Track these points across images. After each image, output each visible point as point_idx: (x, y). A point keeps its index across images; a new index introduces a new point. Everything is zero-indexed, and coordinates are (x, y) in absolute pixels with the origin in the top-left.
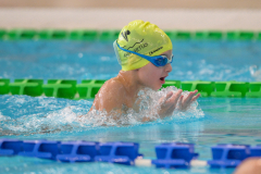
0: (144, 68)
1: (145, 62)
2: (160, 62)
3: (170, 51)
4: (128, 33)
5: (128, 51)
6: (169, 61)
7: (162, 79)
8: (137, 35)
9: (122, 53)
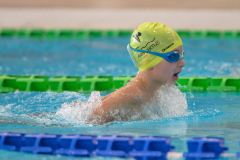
0: (159, 65)
1: (159, 60)
2: (173, 57)
3: (180, 47)
4: (140, 34)
5: (141, 51)
6: (182, 56)
7: (176, 75)
8: (148, 35)
9: (136, 54)
